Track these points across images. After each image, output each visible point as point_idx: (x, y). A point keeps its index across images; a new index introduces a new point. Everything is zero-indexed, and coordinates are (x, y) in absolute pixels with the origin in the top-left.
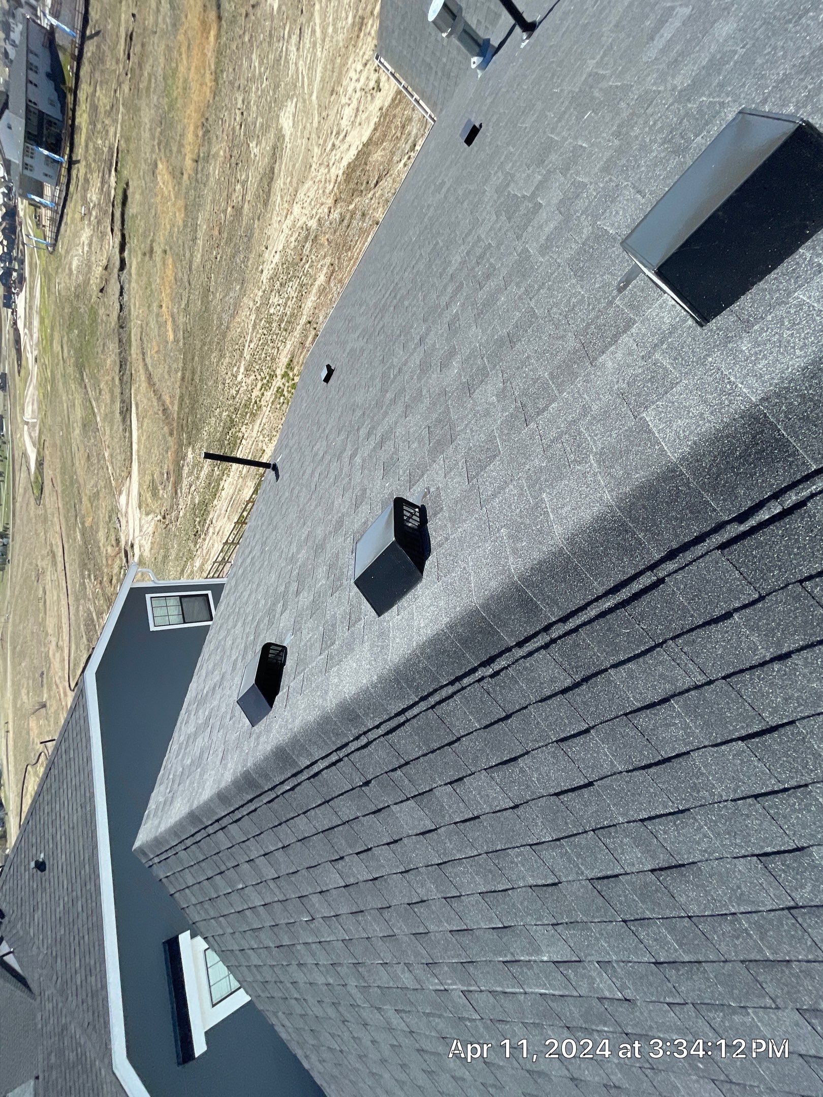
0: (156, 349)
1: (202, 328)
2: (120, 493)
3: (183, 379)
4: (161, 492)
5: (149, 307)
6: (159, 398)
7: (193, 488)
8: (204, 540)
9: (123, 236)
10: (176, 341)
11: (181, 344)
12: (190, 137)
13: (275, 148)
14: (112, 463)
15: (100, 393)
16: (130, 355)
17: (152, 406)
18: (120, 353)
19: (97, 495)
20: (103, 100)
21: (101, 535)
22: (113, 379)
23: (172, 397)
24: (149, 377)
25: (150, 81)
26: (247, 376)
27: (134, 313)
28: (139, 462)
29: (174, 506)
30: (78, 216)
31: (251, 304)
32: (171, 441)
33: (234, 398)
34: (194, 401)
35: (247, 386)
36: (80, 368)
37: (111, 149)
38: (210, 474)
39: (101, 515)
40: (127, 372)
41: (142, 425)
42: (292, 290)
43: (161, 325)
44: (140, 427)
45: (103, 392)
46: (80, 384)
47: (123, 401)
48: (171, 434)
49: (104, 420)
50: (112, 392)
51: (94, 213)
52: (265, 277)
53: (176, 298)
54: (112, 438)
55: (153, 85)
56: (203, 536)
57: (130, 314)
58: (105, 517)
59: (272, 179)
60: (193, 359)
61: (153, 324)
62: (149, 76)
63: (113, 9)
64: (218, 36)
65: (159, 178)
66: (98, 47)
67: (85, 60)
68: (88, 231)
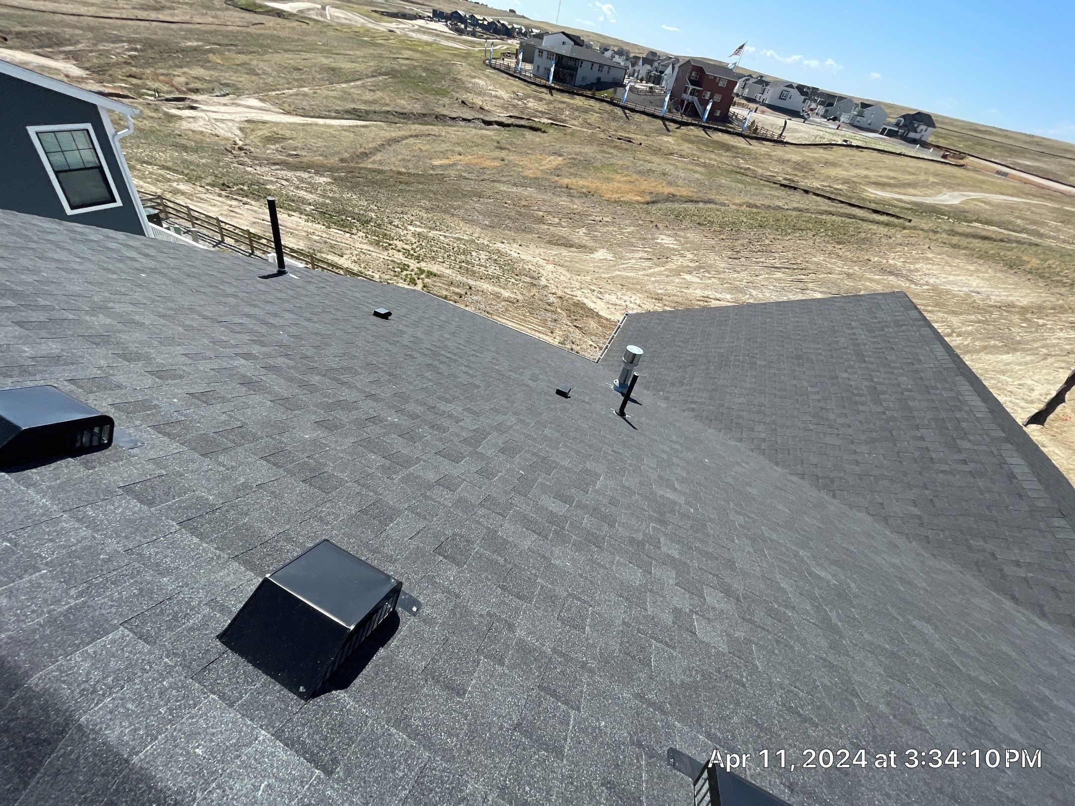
0: (423, 148)
1: (448, 191)
2: (261, 100)
3: (400, 173)
4: (272, 147)
5: (457, 143)
6: (377, 150)
7: (284, 183)
8: (220, 195)
9: (508, 125)
10: (433, 168)
11: (431, 172)
12: (581, 182)
13: (584, 247)
14: (297, 95)
15: (371, 90)
16: (414, 124)
17: (368, 142)
18: (412, 113)
19: (252, 72)
20: (594, 118)
21: (198, 71)
22: (388, 105)
23: (381, 163)
24: (396, 141)
25: (609, 153)
26: (414, 235)
27: (451, 130)
28: (304, 125)
29: (258, 160)
30: (515, 89)
31: (476, 235)
32: (334, 161)
33: (390, 223)
34: (381, 184)
35: (404, 235)
36: (392, 73)
37: (564, 121)
38: (304, 201)
39: (227, 74)
40: (397, 120)
41: (346, 130)
42: (493, 270)
43: (444, 154)
44: (344, 129)
45: (372, 94)
46: (375, 71)
47: (367, 112)
48: (342, 160)
49: (343, 91)
50: (375, 102)
51: (520, 103)
52: (499, 245)
53: (469, 168)
54: (326, 97)
55: (607, 156)
56: (223, 193)
57: (449, 126)
58: (226, 79)
59: (566, 246)
60: (419, 183)
61: (444, 146)
62: (611, 153)
63: (642, 130)
64: (639, 203)
65: (552, 157)
66: (621, 118)
67: (612, 107)
68: (506, 96)
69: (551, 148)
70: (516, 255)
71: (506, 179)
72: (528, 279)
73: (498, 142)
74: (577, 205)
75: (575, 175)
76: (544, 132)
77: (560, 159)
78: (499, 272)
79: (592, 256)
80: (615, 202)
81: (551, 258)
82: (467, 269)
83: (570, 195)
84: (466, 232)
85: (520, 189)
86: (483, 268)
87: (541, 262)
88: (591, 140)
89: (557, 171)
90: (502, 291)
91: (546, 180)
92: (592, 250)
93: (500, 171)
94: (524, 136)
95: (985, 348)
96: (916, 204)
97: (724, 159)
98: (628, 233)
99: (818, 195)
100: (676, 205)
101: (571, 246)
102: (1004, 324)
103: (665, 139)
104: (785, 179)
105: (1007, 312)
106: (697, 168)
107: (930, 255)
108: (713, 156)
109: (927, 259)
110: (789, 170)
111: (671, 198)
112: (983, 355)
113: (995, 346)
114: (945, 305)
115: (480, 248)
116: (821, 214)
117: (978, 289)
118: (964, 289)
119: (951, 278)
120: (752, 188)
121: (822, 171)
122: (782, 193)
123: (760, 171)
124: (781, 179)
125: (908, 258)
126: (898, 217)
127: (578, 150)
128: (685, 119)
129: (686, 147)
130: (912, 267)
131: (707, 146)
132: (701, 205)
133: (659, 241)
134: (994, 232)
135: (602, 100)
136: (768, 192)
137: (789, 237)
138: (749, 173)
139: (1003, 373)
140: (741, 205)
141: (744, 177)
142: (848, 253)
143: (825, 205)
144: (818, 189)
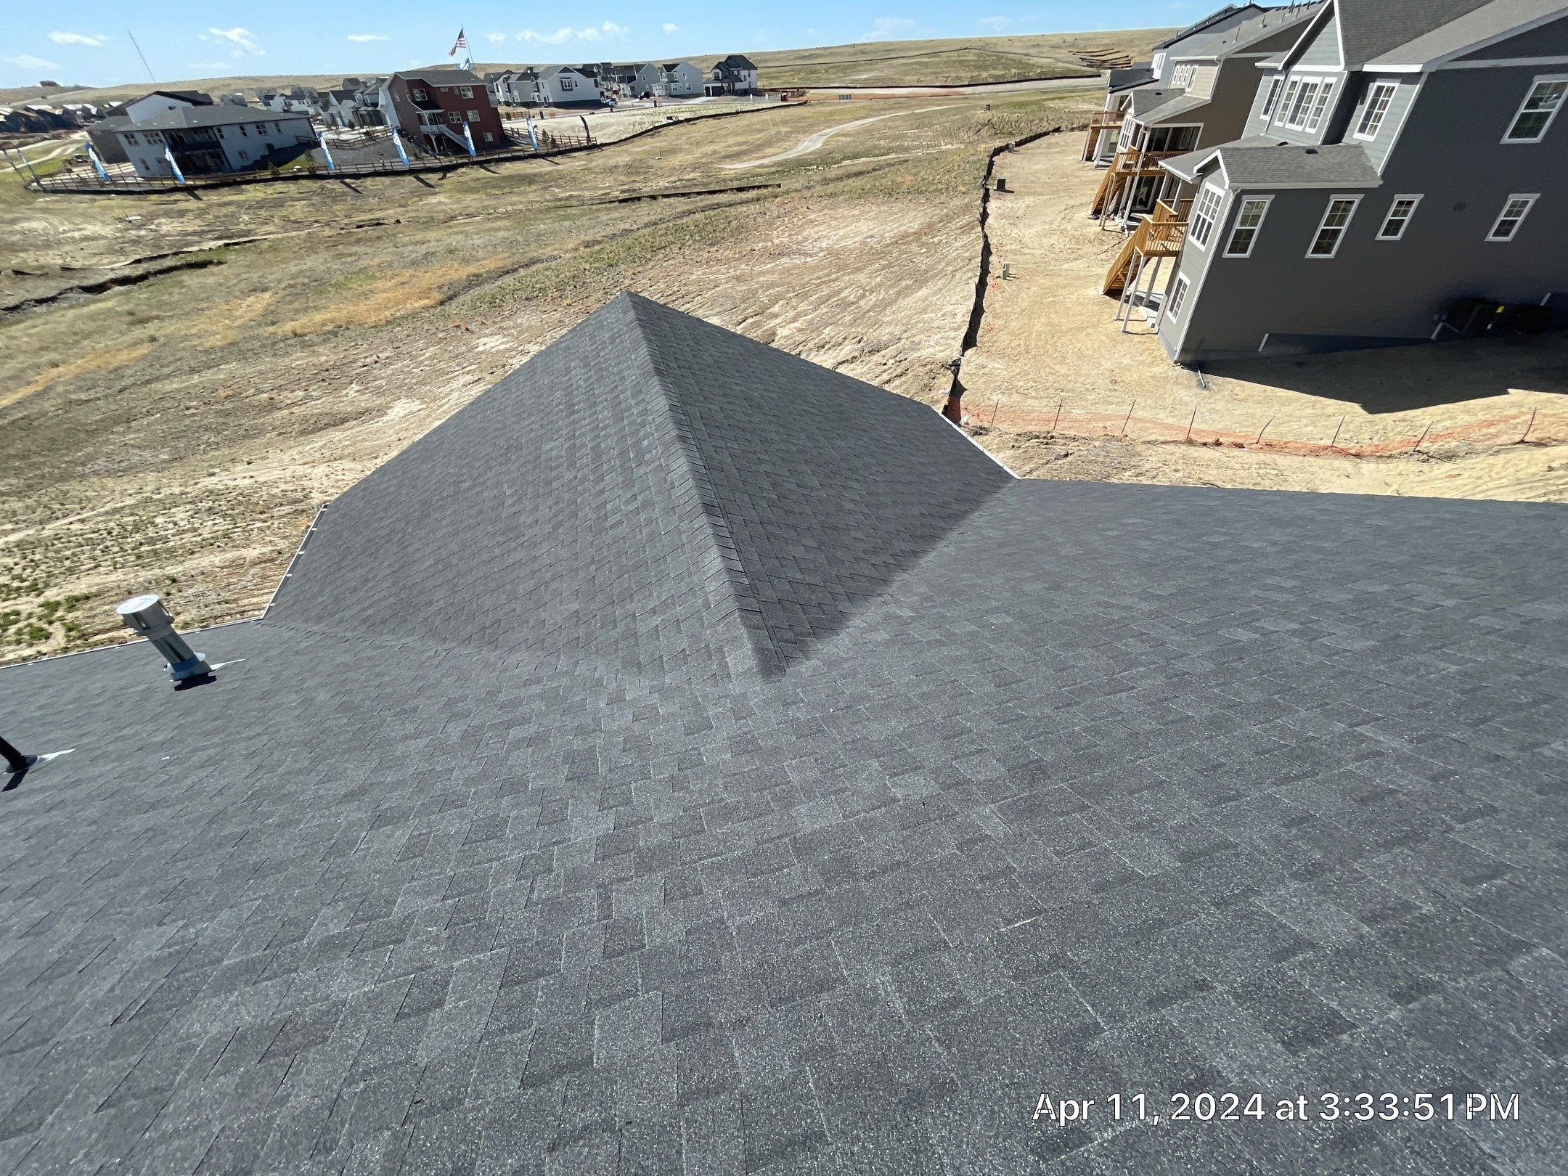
1: (53, 441)
5: (41, 348)
9: (142, 278)
12: (319, 317)
13: (367, 411)
20: (297, 211)
25: (351, 255)
27: (15, 330)
30: (118, 213)
31: (151, 487)
37: (248, 233)
42: (211, 527)
43: (18, 379)
51: (143, 233)
52: (206, 483)
53: (83, 381)
55: (349, 259)
57: (10, 324)
59: (335, 425)
62: (355, 254)
63: (390, 200)
64: (426, 308)
65: (252, 299)
66: (344, 194)
67: (320, 183)
68: (107, 231)
69: (242, 285)
70: (247, 482)
71: (172, 368)
72: (287, 509)
73: (131, 313)
74: (326, 356)
75: (306, 310)
76: (220, 263)
77: (267, 295)
78: (223, 525)
79: (385, 419)
80: (388, 323)
81: (317, 455)
82: (155, 553)
83: (304, 346)
84: (124, 493)
85: (208, 375)
86: (188, 536)
87: (300, 470)
88: (312, 245)
89: (270, 317)
90: (244, 552)
91: (253, 338)
92: (382, 411)
93: (155, 360)
94: (181, 284)
95: (899, 293)
96: (780, 164)
97: (532, 197)
98: (430, 358)
99: (668, 196)
100: (487, 288)
101: (343, 421)
102: (906, 259)
103: (433, 200)
104: (623, 192)
105: (904, 244)
106: (499, 224)
107: (812, 216)
108: (515, 198)
109: (812, 221)
110: (623, 178)
111: (475, 281)
112: (902, 303)
113: (907, 287)
114: (846, 265)
115: (167, 505)
116: (681, 217)
117: (870, 233)
118: (857, 239)
119: (841, 232)
120: (585, 221)
121: (662, 165)
122: (625, 210)
123: (586, 193)
124: (617, 193)
125: (792, 229)
126: (766, 187)
127: (294, 270)
128: (445, 161)
129: (471, 201)
130: (800, 238)
131: (500, 187)
132: (522, 272)
133: (481, 348)
134: (864, 163)
135: (295, 178)
136: (606, 217)
137: (651, 264)
138: (574, 203)
139: (925, 311)
140: (577, 249)
141: (569, 210)
142: (728, 252)
143: (681, 204)
144: (667, 188)
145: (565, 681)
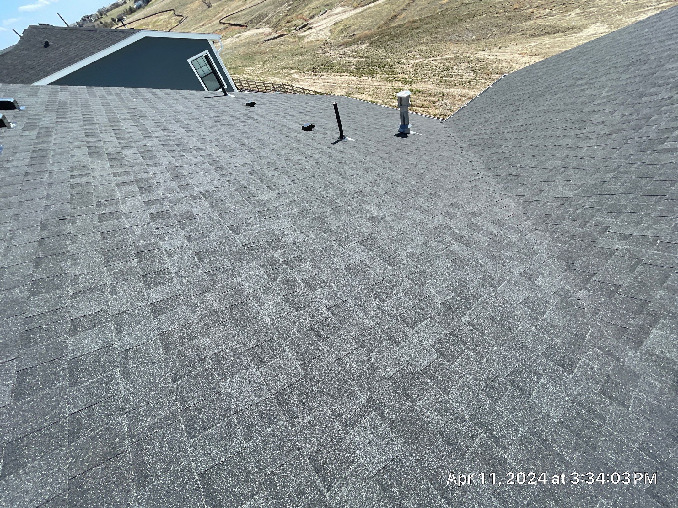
1: (448, 22)
2: (343, 6)
3: (414, 22)
4: (343, 35)
6: (404, 10)
10: (441, 6)
11: (438, 11)
13: (573, 28)
21: (315, 3)
23: (403, 19)
26: (413, 66)
28: (362, 12)
29: (333, 47)
32: (374, 30)
33: (399, 63)
34: (399, 35)
48: (379, 28)
56: (313, 73)
59: (550, 34)
60: (427, 24)
70: (493, 58)
78: (472, 76)
82: (446, 81)
84: (453, 52)
87: (517, 57)
90: (470, 91)
92: (580, 29)
145: (514, 237)
